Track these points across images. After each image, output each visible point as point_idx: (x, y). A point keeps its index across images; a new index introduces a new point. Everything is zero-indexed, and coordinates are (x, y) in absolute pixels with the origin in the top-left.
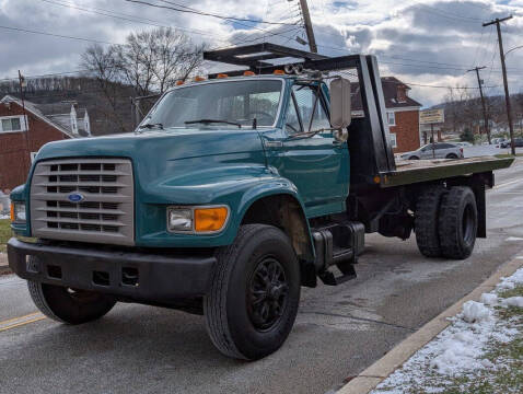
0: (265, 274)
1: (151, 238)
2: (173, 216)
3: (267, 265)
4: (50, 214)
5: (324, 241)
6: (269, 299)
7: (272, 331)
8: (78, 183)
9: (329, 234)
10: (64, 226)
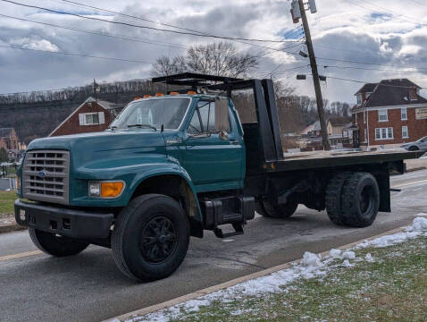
0: (155, 227)
1: (78, 200)
2: (92, 186)
3: (158, 221)
4: (32, 184)
5: (213, 208)
6: (158, 243)
7: (162, 265)
8: (45, 165)
9: (219, 203)
10: (38, 191)
